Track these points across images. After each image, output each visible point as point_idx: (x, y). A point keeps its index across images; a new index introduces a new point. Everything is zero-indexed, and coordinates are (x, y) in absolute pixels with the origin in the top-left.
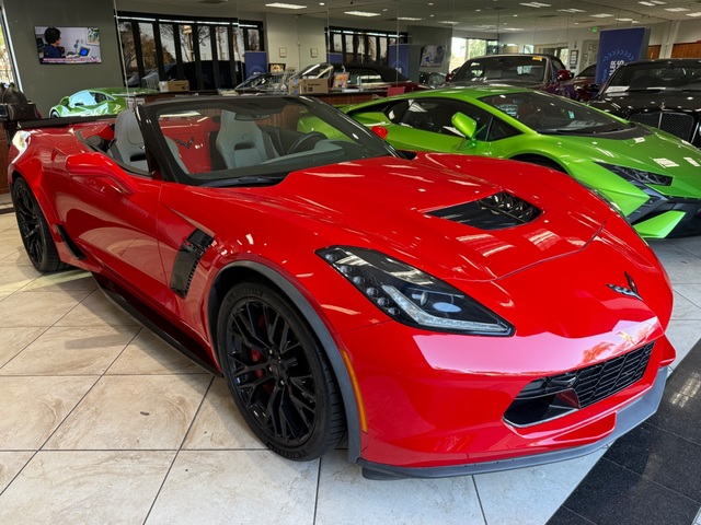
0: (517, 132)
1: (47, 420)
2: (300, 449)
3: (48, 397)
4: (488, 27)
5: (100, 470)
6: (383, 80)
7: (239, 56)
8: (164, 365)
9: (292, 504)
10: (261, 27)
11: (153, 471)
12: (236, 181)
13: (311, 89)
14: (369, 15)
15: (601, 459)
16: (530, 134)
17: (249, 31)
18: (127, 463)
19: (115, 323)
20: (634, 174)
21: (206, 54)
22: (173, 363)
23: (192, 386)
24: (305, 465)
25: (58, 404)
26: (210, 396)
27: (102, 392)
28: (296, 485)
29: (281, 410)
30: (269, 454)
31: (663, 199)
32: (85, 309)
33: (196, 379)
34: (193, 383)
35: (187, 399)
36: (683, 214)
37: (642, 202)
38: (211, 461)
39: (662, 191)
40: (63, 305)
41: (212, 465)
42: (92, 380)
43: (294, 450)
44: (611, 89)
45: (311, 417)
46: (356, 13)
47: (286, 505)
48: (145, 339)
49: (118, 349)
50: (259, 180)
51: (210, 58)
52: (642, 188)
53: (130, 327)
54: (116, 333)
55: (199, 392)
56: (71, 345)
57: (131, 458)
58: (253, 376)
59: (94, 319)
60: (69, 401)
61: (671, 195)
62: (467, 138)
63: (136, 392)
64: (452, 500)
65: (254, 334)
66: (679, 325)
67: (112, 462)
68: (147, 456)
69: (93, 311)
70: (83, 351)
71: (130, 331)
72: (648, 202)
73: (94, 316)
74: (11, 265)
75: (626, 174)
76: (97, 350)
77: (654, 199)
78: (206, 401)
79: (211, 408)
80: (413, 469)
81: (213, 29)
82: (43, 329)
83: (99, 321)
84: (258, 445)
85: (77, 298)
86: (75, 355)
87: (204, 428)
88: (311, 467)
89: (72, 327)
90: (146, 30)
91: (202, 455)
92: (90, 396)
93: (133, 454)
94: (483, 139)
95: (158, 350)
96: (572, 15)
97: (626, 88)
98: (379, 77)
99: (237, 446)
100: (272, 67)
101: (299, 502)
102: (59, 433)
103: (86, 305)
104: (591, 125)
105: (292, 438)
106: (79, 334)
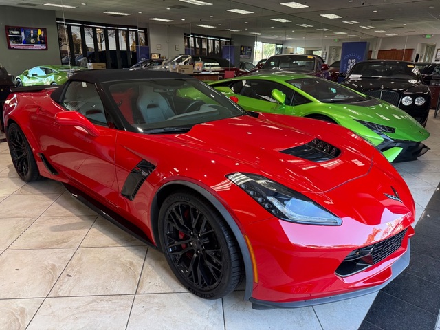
0: (309, 101)
1: (48, 277)
2: (210, 293)
3: (46, 263)
4: (277, 37)
5: (88, 308)
6: (220, 66)
8: (115, 241)
9: (210, 326)
10: (146, 32)
11: (122, 308)
12: (162, 130)
13: (183, 71)
14: (210, 27)
15: (380, 292)
16: (316, 102)
17: (139, 33)
18: (104, 303)
19: (80, 214)
20: (375, 126)
21: (113, 47)
22: (121, 240)
23: (136, 254)
24: (213, 302)
25: (53, 267)
26: (148, 259)
27: (80, 259)
28: (211, 314)
29: (198, 269)
30: (190, 294)
31: (391, 140)
32: (59, 206)
33: (137, 249)
34: (136, 252)
35: (134, 262)
36: (402, 149)
37: (380, 142)
38: (156, 300)
39: (390, 136)
40: (45, 203)
41: (157, 303)
42: (72, 252)
43: (207, 293)
44: (352, 76)
45: (218, 274)
46: (202, 26)
47: (207, 326)
48: (101, 224)
49: (85, 231)
50: (176, 129)
52: (380, 134)
53: (90, 217)
54: (81, 221)
55: (141, 257)
56: (54, 229)
57: (107, 300)
58: (179, 248)
59: (65, 212)
60: (60, 265)
61: (395, 138)
62: (280, 104)
63: (102, 258)
64: (303, 319)
65: (182, 223)
67: (94, 303)
68: (117, 299)
69: (64, 207)
70: (63, 232)
71: (90, 219)
72: (383, 142)
73: (65, 210)
74: (6, 177)
75: (371, 126)
76: (72, 232)
77: (386, 140)
78: (146, 263)
79: (150, 268)
80: (283, 303)
81: (117, 32)
82: (34, 219)
83: (70, 213)
84: (183, 289)
85: (52, 198)
86: (58, 235)
87: (148, 280)
88: (218, 302)
89: (52, 217)
91: (150, 297)
92: (73, 261)
93: (107, 298)
94: (289, 104)
95: (111, 231)
96: (324, 32)
97: (360, 76)
98: (218, 64)
99: (170, 291)
100: (153, 55)
101: (214, 324)
102: (57, 286)
103: (59, 203)
104: (347, 97)
105: (205, 285)
106: (58, 222)
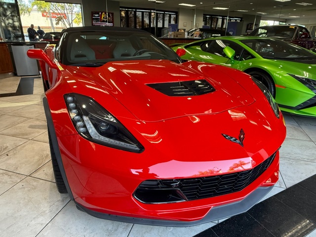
0: (253, 57)
3: (5, 145)
4: (281, 15)
7: (166, 25)
9: (47, 212)
10: (177, 14)
11: (11, 182)
13: (177, 36)
14: (224, 9)
15: (209, 229)
16: (259, 58)
17: (172, 16)
18: (6, 177)
20: (310, 82)
21: (160, 25)
25: (6, 148)
27: (24, 147)
28: (56, 203)
37: (311, 97)
38: (35, 184)
41: (33, 185)
42: (25, 141)
47: (45, 211)
49: (44, 131)
50: (95, 64)
51: (161, 26)
52: (312, 89)
56: (31, 127)
57: (9, 175)
60: (10, 147)
62: (230, 59)
63: (35, 149)
66: (306, 164)
67: (1, 175)
68: (15, 176)
70: (32, 129)
74: (40, 95)
76: (38, 130)
81: (164, 15)
82: (28, 119)
86: (29, 130)
87: (45, 169)
89: (37, 120)
90: (139, 14)
91: (34, 180)
93: (10, 173)
94: (237, 60)
99: (50, 180)
100: (179, 30)
101: (51, 211)
106: (37, 123)
